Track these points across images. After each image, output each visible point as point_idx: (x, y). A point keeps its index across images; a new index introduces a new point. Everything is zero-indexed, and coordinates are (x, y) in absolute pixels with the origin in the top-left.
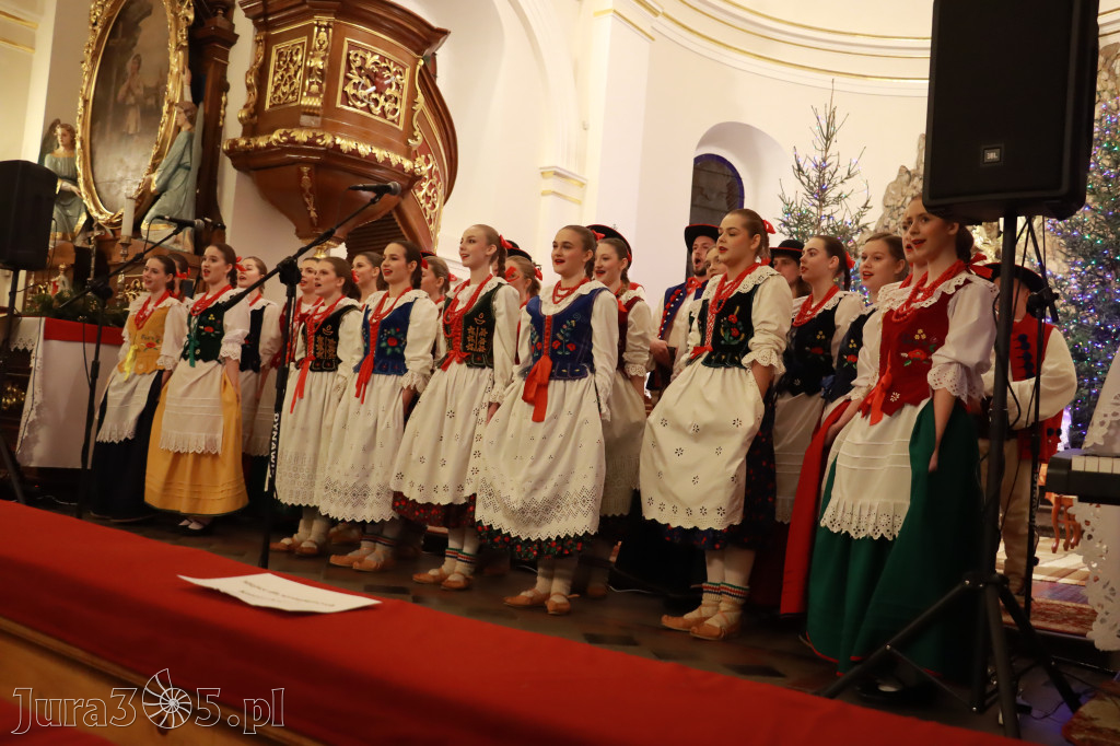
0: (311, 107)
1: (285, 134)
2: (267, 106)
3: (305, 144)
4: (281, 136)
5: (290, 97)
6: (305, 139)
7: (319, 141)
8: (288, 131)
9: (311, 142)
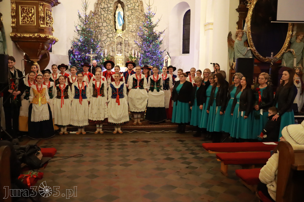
0: (43, 27)
1: (38, 35)
2: (20, 23)
3: (43, 38)
4: (37, 36)
5: (31, 22)
6: (44, 37)
7: (47, 37)
8: (39, 35)
9: (46, 37)
